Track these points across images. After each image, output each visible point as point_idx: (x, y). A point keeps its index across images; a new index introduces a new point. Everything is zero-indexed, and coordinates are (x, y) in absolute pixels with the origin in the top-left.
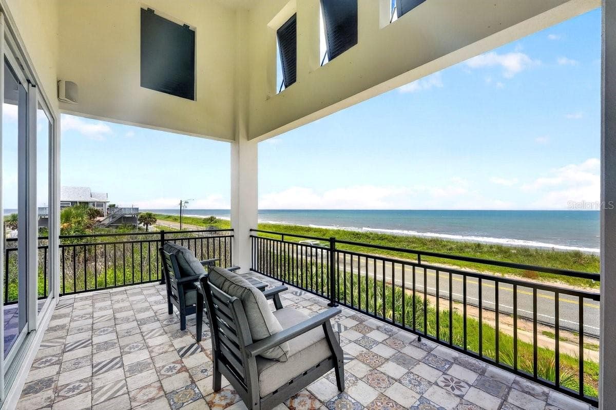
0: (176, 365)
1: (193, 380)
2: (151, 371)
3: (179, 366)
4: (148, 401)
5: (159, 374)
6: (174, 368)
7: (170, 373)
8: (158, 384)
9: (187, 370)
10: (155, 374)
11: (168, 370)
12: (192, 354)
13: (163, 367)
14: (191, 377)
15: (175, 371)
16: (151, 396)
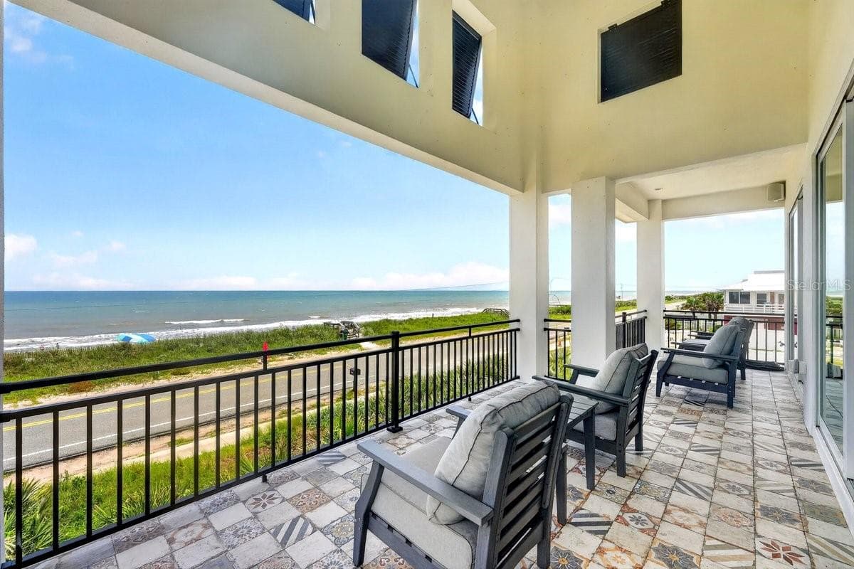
0: (628, 519)
1: (630, 494)
2: (663, 538)
3: (627, 516)
4: (688, 512)
5: (657, 528)
6: (633, 519)
7: (644, 517)
8: (667, 517)
9: (625, 505)
10: (660, 531)
11: (643, 522)
12: (597, 516)
13: (643, 531)
14: (629, 498)
15: (637, 515)
16: (683, 514)
